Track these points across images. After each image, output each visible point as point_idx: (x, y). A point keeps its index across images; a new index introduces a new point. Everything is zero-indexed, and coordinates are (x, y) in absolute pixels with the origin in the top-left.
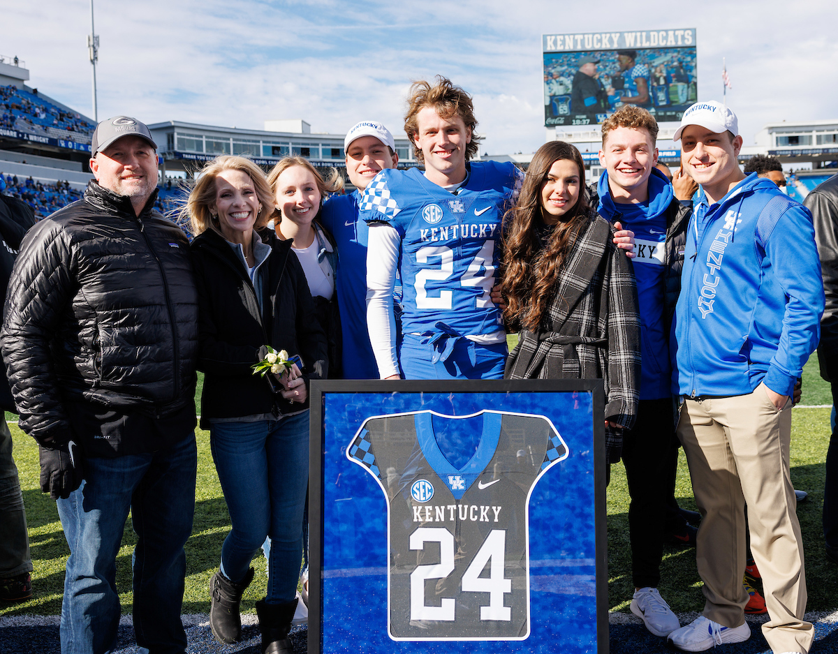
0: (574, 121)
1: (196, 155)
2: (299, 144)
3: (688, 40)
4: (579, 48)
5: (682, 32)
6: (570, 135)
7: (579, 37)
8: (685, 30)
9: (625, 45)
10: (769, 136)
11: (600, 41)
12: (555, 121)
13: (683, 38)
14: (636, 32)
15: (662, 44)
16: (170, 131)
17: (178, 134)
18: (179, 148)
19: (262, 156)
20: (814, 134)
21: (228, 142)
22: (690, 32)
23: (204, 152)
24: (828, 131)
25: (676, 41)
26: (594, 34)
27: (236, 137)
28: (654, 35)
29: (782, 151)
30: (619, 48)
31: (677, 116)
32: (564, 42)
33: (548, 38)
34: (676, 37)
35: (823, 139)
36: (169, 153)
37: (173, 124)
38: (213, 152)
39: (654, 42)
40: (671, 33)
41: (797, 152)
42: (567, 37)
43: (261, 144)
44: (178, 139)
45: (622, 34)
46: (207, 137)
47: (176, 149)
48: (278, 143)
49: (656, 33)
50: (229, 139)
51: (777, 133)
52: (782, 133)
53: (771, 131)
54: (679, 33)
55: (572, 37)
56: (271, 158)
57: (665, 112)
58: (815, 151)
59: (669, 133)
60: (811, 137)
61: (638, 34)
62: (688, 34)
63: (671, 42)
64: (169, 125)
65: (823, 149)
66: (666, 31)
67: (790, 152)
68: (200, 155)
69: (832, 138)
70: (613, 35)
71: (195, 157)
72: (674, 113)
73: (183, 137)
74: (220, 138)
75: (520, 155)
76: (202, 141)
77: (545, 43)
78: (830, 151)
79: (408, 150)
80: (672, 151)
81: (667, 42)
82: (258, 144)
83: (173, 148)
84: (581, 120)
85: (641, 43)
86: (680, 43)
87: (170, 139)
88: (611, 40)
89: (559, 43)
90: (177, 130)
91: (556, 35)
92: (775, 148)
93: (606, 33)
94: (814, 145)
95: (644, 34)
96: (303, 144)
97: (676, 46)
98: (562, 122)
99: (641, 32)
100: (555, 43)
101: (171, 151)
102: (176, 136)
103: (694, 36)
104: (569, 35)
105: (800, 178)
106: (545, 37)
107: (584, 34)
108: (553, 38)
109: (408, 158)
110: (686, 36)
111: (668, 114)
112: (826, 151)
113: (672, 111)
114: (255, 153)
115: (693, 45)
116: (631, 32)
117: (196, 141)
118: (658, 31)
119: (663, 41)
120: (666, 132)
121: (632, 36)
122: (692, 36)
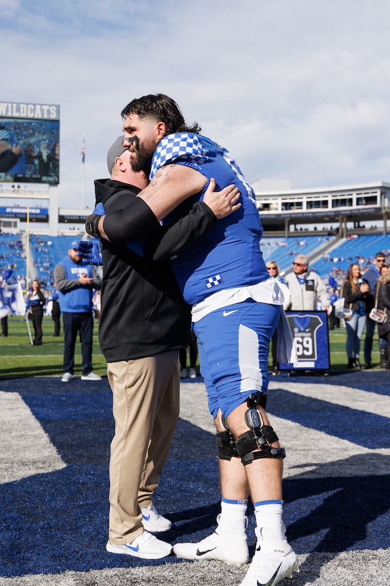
3: (53, 114)
5: (47, 107)
8: (50, 105)
13: (49, 112)
14: (8, 103)
15: (31, 116)
22: (55, 108)
25: (43, 114)
28: (24, 108)
34: (42, 111)
39: (24, 113)
40: (38, 107)
49: (25, 106)
54: (46, 108)
59: (34, 193)
62: (53, 110)
63: (38, 114)
66: (34, 105)
72: (39, 176)
80: (36, 209)
81: (34, 114)
85: (12, 112)
86: (46, 117)
95: (15, 105)
97: (42, 118)
99: (12, 103)
103: (58, 112)
110: (51, 111)
115: (57, 119)
116: (4, 102)
118: (27, 104)
119: (31, 113)
120: (32, 192)
121: (4, 106)
122: (56, 111)
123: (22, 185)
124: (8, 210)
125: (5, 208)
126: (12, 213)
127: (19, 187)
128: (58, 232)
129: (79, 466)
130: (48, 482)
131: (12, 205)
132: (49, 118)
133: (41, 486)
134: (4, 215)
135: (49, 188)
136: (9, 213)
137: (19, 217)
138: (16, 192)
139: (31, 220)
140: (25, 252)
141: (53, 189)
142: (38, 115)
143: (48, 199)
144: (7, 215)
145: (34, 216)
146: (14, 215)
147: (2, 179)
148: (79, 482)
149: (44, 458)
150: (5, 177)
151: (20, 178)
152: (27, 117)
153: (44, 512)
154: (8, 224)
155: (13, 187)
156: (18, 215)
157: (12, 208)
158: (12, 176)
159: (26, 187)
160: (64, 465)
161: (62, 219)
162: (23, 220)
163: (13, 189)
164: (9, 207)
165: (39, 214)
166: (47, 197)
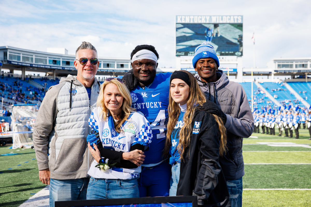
0: (189, 54)
1: (18, 62)
2: (65, 59)
3: (239, 20)
4: (192, 22)
6: (187, 60)
7: (192, 17)
8: (238, 16)
9: (212, 22)
10: (274, 64)
11: (201, 19)
12: (180, 54)
13: (237, 19)
14: (217, 16)
16: (5, 51)
17: (10, 52)
18: (9, 59)
19: (48, 64)
20: (294, 64)
21: (32, 57)
22: (240, 17)
23: (21, 61)
24: (300, 62)
25: (234, 21)
26: (198, 16)
27: (36, 55)
28: (225, 18)
29: (280, 70)
30: (209, 23)
31: (234, 53)
32: (185, 19)
33: (178, 17)
34: (234, 19)
35: (298, 66)
36: (5, 61)
37: (7, 47)
38: (25, 61)
39: (225, 21)
40: (232, 17)
41: (287, 71)
42: (186, 17)
43: (48, 59)
44: (10, 55)
45: (210, 16)
46: (23, 54)
47: (8, 59)
48: (56, 58)
50: (33, 56)
51: (278, 62)
52: (280, 62)
53: (275, 62)
54: (236, 17)
55: (189, 17)
56: (52, 65)
57: (229, 52)
58: (294, 71)
60: (293, 65)
61: (218, 17)
62: (240, 18)
63: (232, 21)
64: (5, 48)
65: (298, 70)
66: (230, 16)
67: (284, 71)
68: (19, 62)
69: (302, 65)
70: (207, 17)
71: (17, 63)
73: (11, 54)
74: (29, 55)
75: (165, 69)
76: (20, 56)
77: (177, 19)
78: (301, 71)
79: (114, 64)
80: (231, 69)
81: (230, 21)
82: (46, 58)
83: (7, 58)
84: (192, 54)
85: (219, 21)
86: (236, 22)
87: (5, 54)
88: (206, 19)
89: (183, 19)
90: (8, 51)
91: (182, 16)
92: (277, 69)
93: (204, 16)
94: (294, 68)
95: (220, 17)
96: (67, 59)
97: (234, 23)
98: (183, 54)
100: (181, 19)
101: (6, 60)
102: (8, 53)
103: (242, 19)
104: (187, 16)
105: (288, 82)
106: (177, 16)
107: (194, 16)
108: (180, 17)
109: (114, 68)
110: (239, 19)
111: (230, 52)
112: (299, 71)
113: (231, 51)
114: (44, 62)
115: (241, 23)
116: (215, 16)
117: (18, 56)
118: (227, 16)
119: (228, 21)
120: (229, 61)
121: (215, 18)
123: (224, 57)
128: (243, 80)
135: (237, 58)
141: (239, 58)
145: (230, 73)
151: (223, 54)
152: (226, 23)
158: (219, 53)
159: (226, 58)
161: (244, 74)
165: (233, 71)
166: (237, 63)
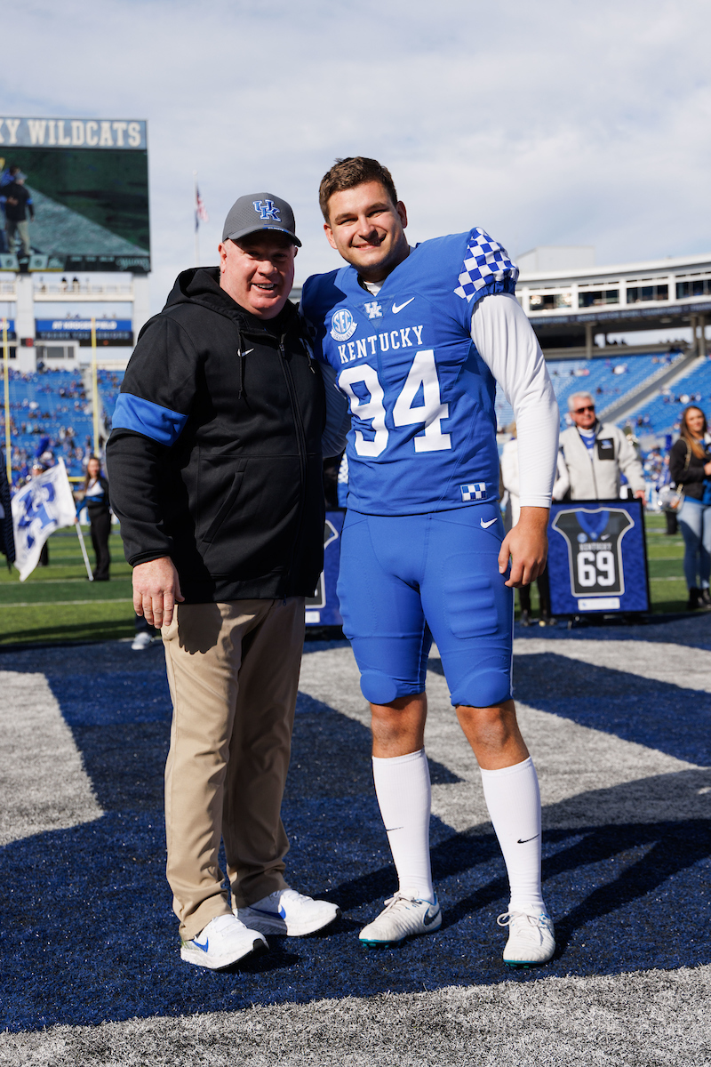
3: (134, 138)
5: (123, 126)
8: (129, 122)
9: (30, 140)
13: (126, 134)
14: (48, 119)
15: (92, 143)
22: (137, 127)
25: (115, 139)
28: (78, 128)
30: (20, 144)
31: (117, 263)
34: (114, 133)
39: (78, 138)
40: (106, 126)
45: (23, 121)
49: (80, 124)
54: (120, 127)
59: (104, 290)
62: (134, 129)
63: (106, 139)
66: (99, 122)
70: (9, 122)
72: (111, 259)
80: (109, 321)
81: (99, 139)
85: (57, 138)
86: (121, 143)
88: (5, 131)
95: (61, 124)
97: (115, 147)
99: (57, 120)
103: (144, 134)
110: (131, 132)
111: (103, 259)
113: (108, 255)
115: (143, 147)
116: (40, 119)
118: (85, 121)
119: (92, 138)
120: (101, 290)
121: (40, 126)
122: (140, 132)
123: (82, 276)
124: (56, 326)
125: (49, 322)
126: (63, 331)
127: (75, 280)
129: (128, 814)
130: (61, 848)
131: (63, 315)
132: (127, 147)
133: (46, 855)
134: (49, 335)
135: (132, 280)
136: (58, 331)
137: (77, 339)
138: (69, 290)
139: (100, 343)
140: (90, 405)
141: (140, 282)
142: (106, 141)
143: (131, 302)
144: (55, 335)
145: (106, 336)
146: (67, 335)
147: (43, 267)
148: (121, 846)
149: (65, 800)
150: (48, 264)
151: (77, 263)
152: (85, 146)
153: (40, 908)
154: (57, 353)
155: (64, 280)
156: (74, 335)
157: (64, 321)
158: (61, 261)
160: (100, 813)
162: (85, 343)
163: (63, 285)
164: (58, 320)
165: (116, 331)
166: (130, 297)
